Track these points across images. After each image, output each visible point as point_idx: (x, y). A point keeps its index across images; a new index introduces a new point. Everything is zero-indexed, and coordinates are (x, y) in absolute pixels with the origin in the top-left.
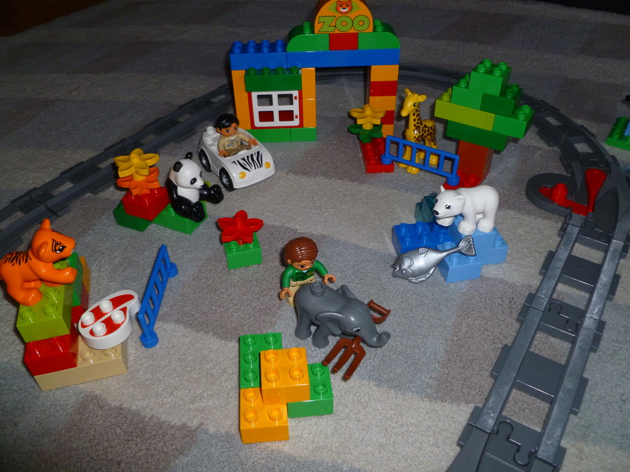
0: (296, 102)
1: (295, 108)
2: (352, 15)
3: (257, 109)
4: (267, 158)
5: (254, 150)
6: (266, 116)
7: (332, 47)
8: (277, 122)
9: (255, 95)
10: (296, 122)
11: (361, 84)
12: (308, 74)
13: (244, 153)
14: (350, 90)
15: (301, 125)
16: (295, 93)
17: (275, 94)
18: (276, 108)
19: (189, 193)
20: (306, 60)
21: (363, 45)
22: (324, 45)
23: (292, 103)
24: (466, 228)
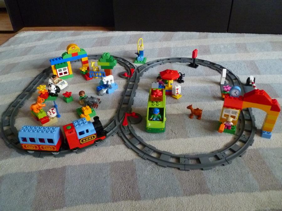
0: (67, 69)
1: (67, 71)
2: (75, 49)
3: (59, 73)
4: (65, 82)
5: (62, 81)
6: (61, 74)
7: (73, 56)
8: (64, 75)
9: (58, 70)
10: (68, 74)
11: (81, 62)
12: (69, 63)
13: (60, 82)
14: (79, 64)
15: (69, 74)
16: (67, 67)
17: (62, 69)
18: (63, 72)
19: (53, 91)
20: (68, 60)
21: (79, 54)
22: (71, 56)
23: (66, 70)
24: (109, 83)
